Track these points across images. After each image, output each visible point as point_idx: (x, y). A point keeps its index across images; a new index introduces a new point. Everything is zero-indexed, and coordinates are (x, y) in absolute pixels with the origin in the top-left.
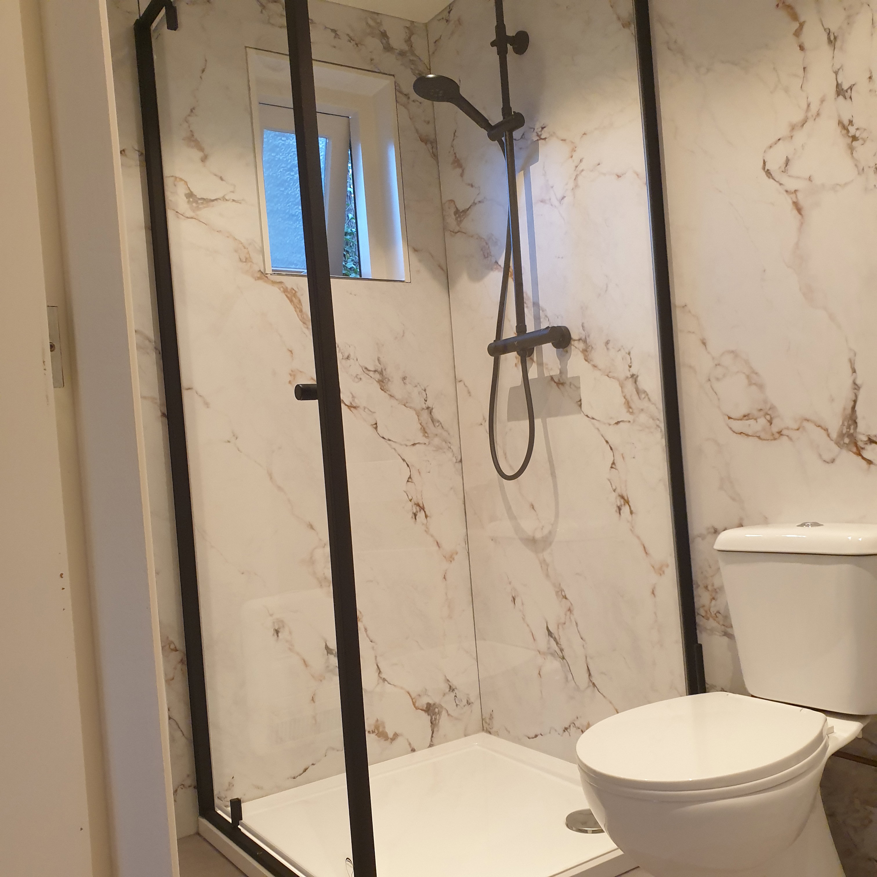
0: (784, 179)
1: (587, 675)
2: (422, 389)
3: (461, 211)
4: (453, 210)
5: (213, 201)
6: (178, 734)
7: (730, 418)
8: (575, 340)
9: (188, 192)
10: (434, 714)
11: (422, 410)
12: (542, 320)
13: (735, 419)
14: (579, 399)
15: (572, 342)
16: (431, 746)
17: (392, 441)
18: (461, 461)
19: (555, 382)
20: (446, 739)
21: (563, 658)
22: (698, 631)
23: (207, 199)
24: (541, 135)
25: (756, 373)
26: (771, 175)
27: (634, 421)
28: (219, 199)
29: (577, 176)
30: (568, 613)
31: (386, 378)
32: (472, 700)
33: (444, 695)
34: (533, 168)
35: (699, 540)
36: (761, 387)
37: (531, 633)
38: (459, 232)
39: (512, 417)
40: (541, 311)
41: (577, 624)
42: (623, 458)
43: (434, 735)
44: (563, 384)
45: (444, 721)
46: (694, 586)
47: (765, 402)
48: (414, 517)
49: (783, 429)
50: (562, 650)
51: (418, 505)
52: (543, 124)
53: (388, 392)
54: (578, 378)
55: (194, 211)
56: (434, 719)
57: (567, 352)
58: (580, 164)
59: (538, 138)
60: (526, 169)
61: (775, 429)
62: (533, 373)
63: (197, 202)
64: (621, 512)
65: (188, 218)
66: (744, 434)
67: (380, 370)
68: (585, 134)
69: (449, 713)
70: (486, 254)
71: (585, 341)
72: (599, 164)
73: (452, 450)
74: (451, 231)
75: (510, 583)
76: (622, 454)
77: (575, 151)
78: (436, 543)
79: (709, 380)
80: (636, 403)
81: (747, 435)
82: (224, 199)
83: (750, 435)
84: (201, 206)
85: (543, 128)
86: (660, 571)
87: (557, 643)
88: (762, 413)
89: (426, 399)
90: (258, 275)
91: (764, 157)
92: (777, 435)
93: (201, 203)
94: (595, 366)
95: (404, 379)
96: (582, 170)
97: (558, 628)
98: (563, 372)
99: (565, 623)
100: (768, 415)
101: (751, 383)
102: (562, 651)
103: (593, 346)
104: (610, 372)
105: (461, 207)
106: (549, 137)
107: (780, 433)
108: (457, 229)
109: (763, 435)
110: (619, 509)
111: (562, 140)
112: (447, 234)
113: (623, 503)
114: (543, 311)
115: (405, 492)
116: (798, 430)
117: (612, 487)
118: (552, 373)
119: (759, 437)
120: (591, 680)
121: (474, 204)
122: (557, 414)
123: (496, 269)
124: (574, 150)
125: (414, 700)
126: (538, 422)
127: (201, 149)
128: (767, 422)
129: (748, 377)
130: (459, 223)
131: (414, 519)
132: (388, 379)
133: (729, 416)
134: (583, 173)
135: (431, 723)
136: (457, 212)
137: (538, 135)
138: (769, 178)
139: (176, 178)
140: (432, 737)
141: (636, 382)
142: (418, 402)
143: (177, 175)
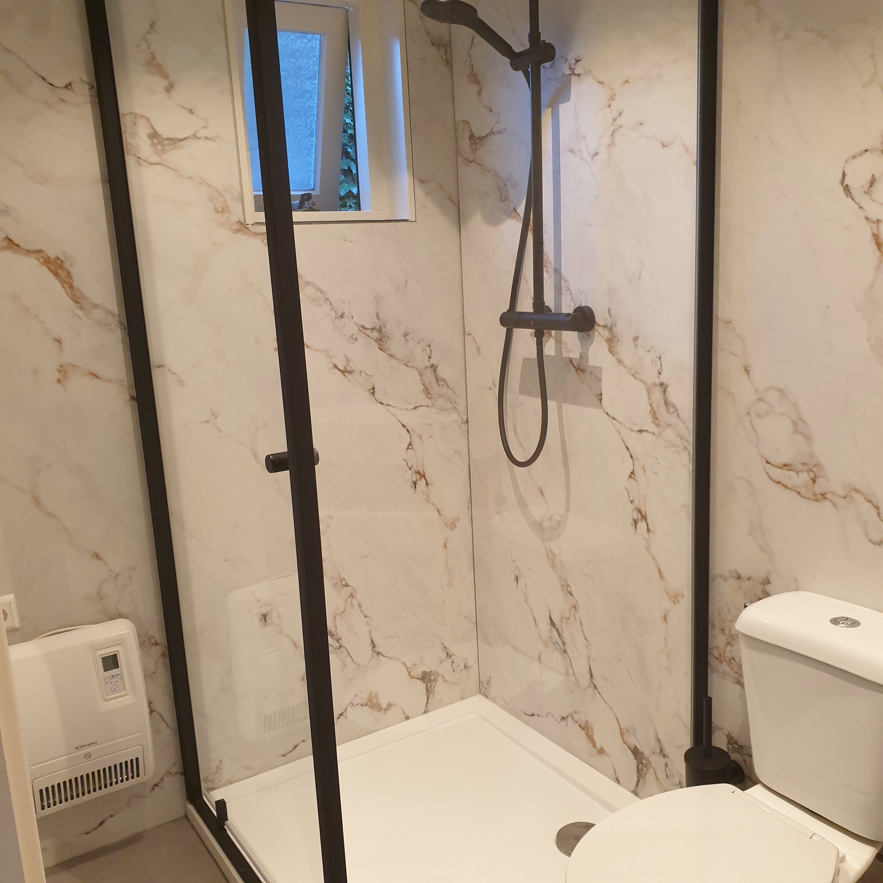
0: (865, 202)
1: (589, 676)
2: (426, 345)
3: (477, 137)
4: (467, 134)
5: (182, 140)
6: (163, 726)
7: (768, 462)
8: (599, 325)
9: (151, 131)
10: (430, 681)
11: (425, 369)
12: (563, 292)
13: (775, 466)
14: (599, 393)
15: (596, 327)
16: (425, 712)
17: (392, 406)
18: (467, 422)
19: (574, 366)
20: (442, 704)
21: (565, 652)
22: (709, 671)
23: (174, 138)
24: (575, 69)
25: (804, 422)
26: (851, 193)
27: (660, 434)
28: (189, 137)
29: (614, 131)
30: (573, 610)
31: (385, 336)
32: (470, 663)
33: (441, 662)
34: (562, 107)
35: (720, 580)
36: (808, 438)
37: (533, 617)
38: (472, 161)
39: (524, 390)
40: (562, 281)
41: (581, 623)
42: (644, 471)
43: (429, 702)
44: (583, 371)
45: (440, 688)
46: (710, 626)
47: (812, 455)
48: (413, 486)
49: (827, 492)
50: (564, 643)
51: (418, 473)
52: (578, 56)
53: (387, 352)
54: (600, 369)
55: (159, 155)
56: (429, 687)
57: (589, 336)
58: (618, 117)
59: (571, 72)
60: (554, 105)
61: (818, 489)
62: (549, 348)
63: (162, 144)
64: (638, 526)
65: (151, 164)
66: (782, 484)
67: (378, 327)
68: (627, 81)
69: (446, 678)
70: (504, 198)
71: (611, 330)
72: (641, 124)
73: (458, 410)
74: (464, 158)
75: (514, 561)
76: (643, 467)
77: (613, 100)
78: (437, 510)
79: (749, 414)
80: (663, 414)
81: (786, 487)
82: (195, 137)
83: (789, 487)
84: (167, 148)
85: (577, 61)
86: (675, 598)
87: (559, 635)
88: (805, 468)
89: (430, 356)
90: (238, 227)
91: (844, 167)
92: (820, 497)
93: (167, 144)
94: (620, 361)
95: (406, 335)
96: (621, 126)
97: (562, 621)
98: (583, 357)
99: (568, 619)
100: (813, 471)
101: (796, 431)
102: (565, 645)
103: (619, 338)
104: (636, 373)
105: (478, 133)
106: (583, 74)
107: (823, 495)
108: (471, 158)
109: (803, 491)
110: (636, 522)
111: (600, 82)
112: (460, 160)
113: (640, 518)
114: (565, 281)
115: (405, 460)
116: (844, 498)
117: (629, 497)
118: (571, 356)
119: (799, 493)
120: (592, 682)
121: (492, 133)
122: (574, 402)
123: (515, 217)
124: (612, 98)
125: (409, 670)
126: (551, 404)
127: (166, 76)
128: (810, 479)
129: (794, 423)
130: (474, 151)
131: (414, 488)
132: (388, 336)
133: (767, 460)
134: (622, 129)
135: (427, 690)
136: (472, 137)
137: (570, 68)
138: (847, 196)
139: (136, 115)
140: (427, 703)
141: (665, 392)
142: (422, 361)
143: (138, 110)
